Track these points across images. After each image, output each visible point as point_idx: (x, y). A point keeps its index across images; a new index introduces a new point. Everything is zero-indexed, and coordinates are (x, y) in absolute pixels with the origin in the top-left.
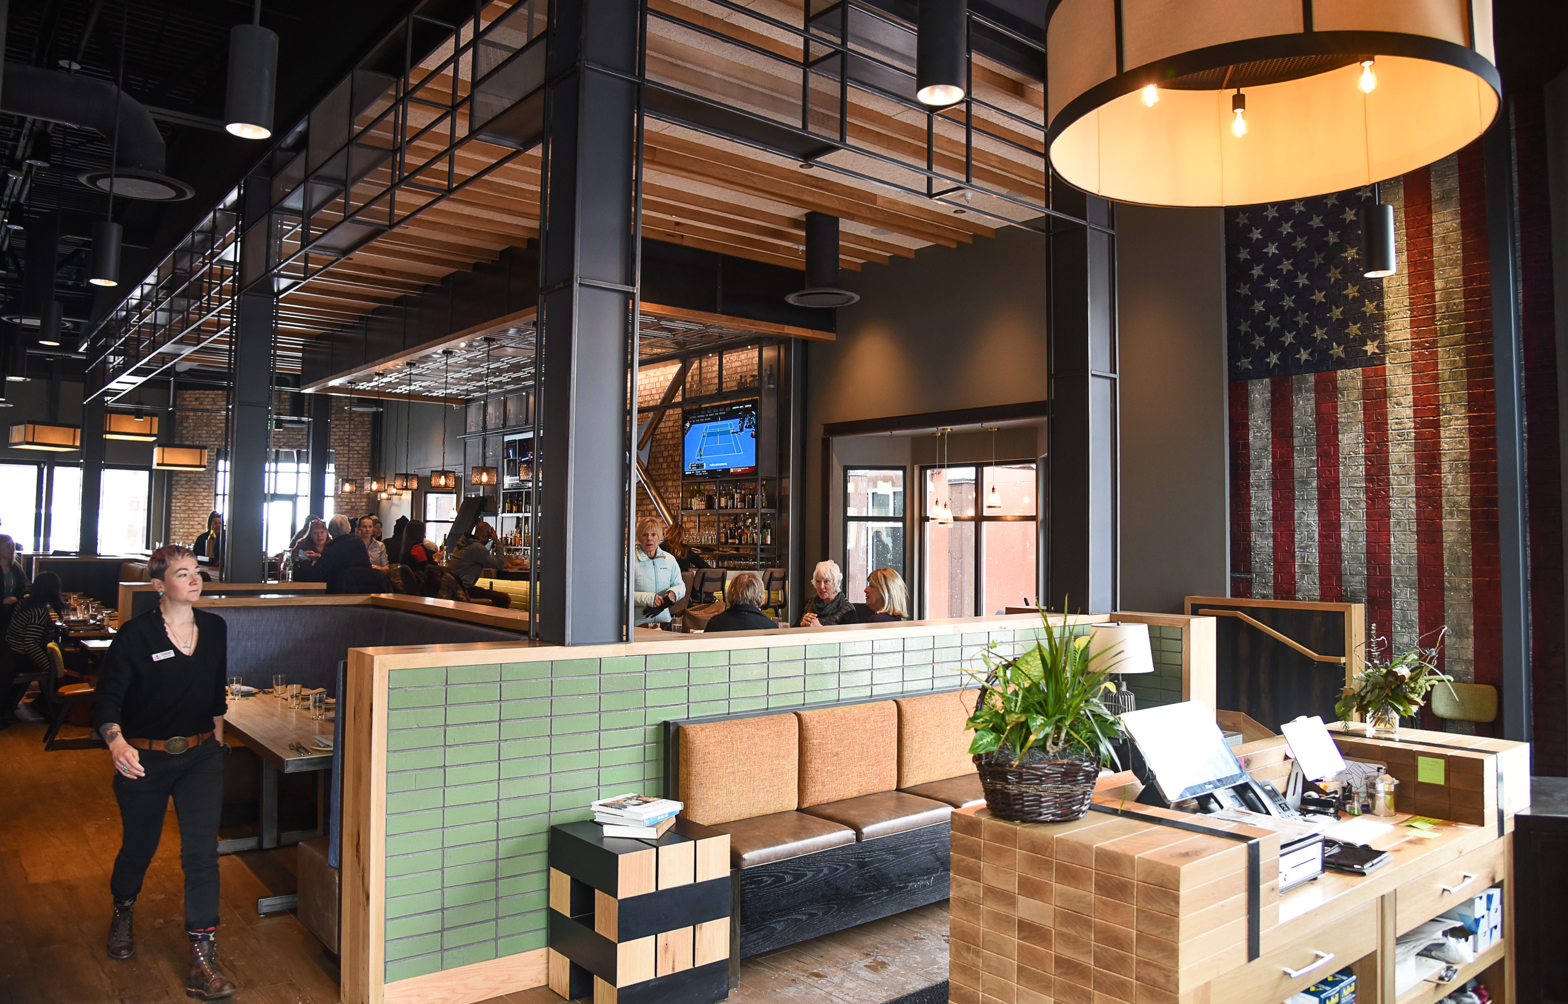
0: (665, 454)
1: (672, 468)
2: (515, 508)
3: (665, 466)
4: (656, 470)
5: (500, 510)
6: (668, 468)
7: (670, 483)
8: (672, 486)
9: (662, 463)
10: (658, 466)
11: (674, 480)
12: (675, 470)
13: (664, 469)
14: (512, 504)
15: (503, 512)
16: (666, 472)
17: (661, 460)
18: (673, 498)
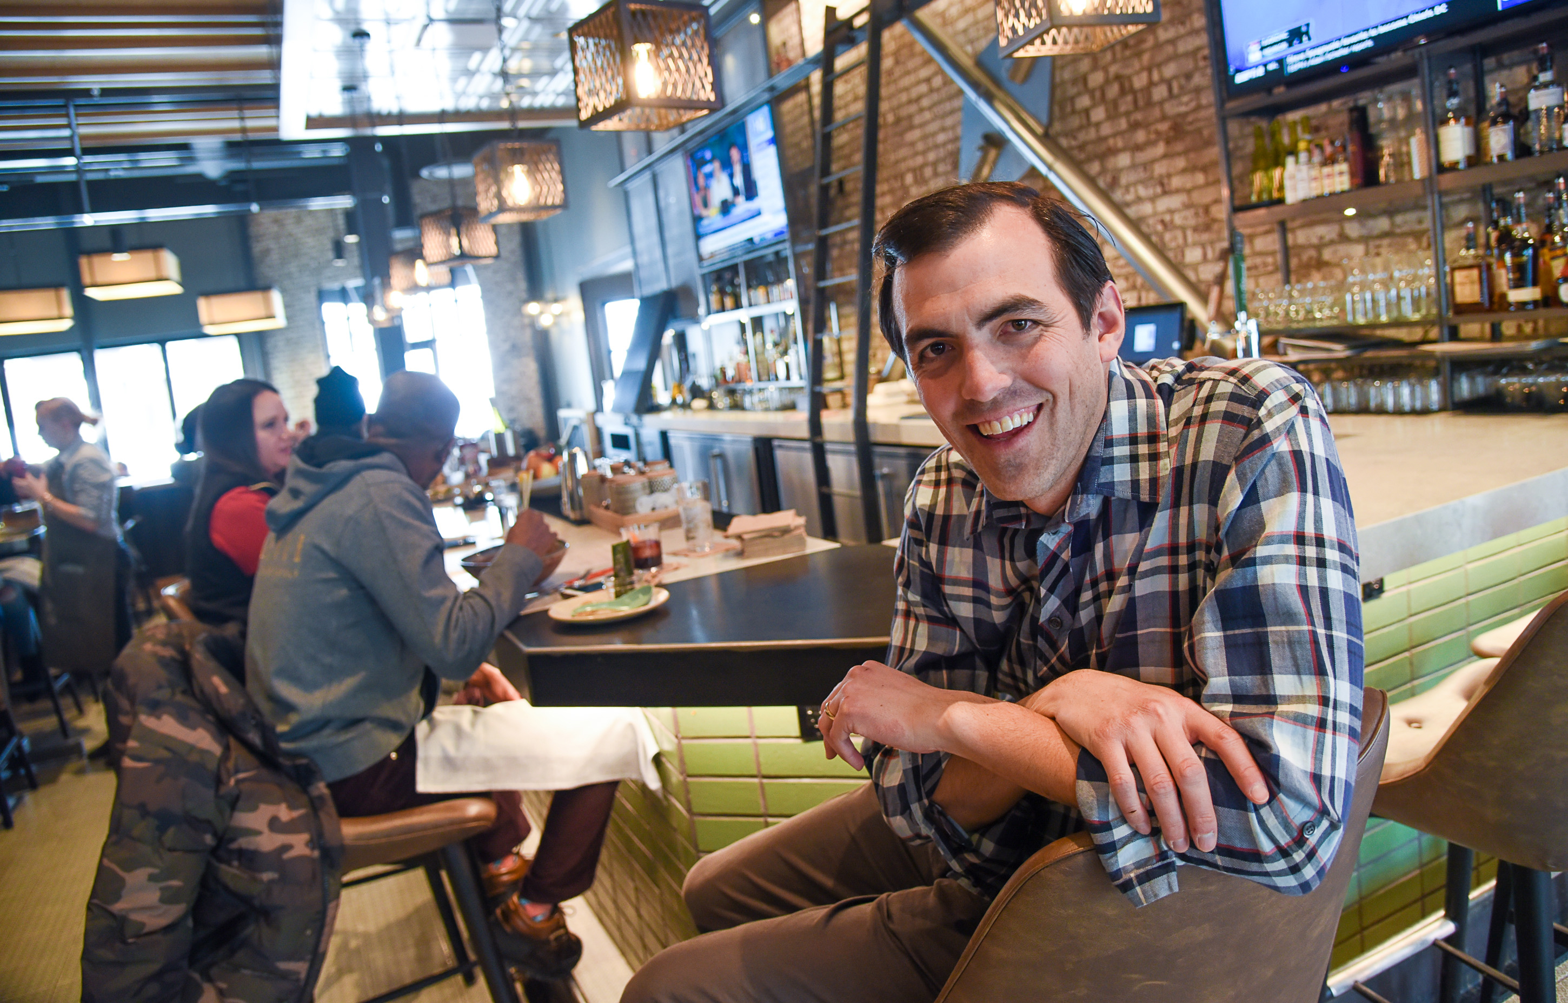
0: (1096, 79)
1: (1127, 114)
2: (729, 302)
3: (1098, 114)
4: (1071, 134)
5: (702, 310)
6: (1112, 116)
7: (1124, 160)
8: (1133, 166)
9: (1087, 112)
10: (1075, 122)
11: (1138, 148)
12: (1138, 116)
13: (1098, 125)
14: (722, 293)
15: (709, 313)
16: (1106, 130)
17: (1084, 101)
18: (1139, 200)
